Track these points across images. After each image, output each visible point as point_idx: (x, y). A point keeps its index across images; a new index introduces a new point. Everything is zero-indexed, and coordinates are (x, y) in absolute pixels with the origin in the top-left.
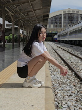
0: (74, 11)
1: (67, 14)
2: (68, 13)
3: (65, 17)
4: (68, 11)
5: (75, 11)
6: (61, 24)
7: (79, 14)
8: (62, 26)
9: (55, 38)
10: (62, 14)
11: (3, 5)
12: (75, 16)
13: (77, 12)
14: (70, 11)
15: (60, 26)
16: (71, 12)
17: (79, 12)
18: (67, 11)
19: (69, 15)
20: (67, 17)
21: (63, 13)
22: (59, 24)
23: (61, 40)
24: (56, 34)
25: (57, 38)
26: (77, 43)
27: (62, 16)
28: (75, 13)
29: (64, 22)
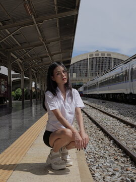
0: (104, 55)
2: (96, 57)
3: (92, 63)
4: (96, 55)
5: (106, 54)
6: (87, 71)
7: (111, 58)
8: (88, 75)
9: (80, 92)
10: (88, 59)
11: (8, 50)
12: (105, 61)
13: (108, 55)
14: (98, 54)
15: (86, 75)
16: (100, 56)
17: (110, 55)
18: (94, 54)
19: (98, 59)
20: (95, 63)
21: (89, 57)
22: (84, 72)
24: (81, 86)
25: (82, 92)
26: (111, 98)
27: (88, 61)
28: (106, 56)
29: (91, 69)
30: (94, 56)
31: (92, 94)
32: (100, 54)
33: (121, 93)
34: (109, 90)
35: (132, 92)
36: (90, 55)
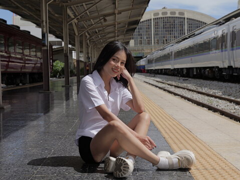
0: (174, 13)
1: (161, 18)
2: (163, 16)
3: (156, 24)
4: (163, 13)
5: (177, 12)
6: (149, 37)
7: (184, 18)
8: (151, 43)
9: (140, 66)
10: (151, 19)
12: (176, 22)
13: (180, 13)
14: (166, 13)
15: (149, 43)
16: (169, 15)
17: (183, 14)
18: (160, 13)
19: (166, 20)
20: (161, 25)
21: (153, 17)
22: (145, 38)
23: (156, 70)
24: (141, 58)
25: (144, 66)
26: (195, 73)
27: (151, 23)
28: (177, 15)
29: (156, 34)
30: (160, 16)
31: (162, 70)
32: (169, 12)
33: (213, 67)
34: (192, 63)
35: (232, 64)
36: (155, 15)
